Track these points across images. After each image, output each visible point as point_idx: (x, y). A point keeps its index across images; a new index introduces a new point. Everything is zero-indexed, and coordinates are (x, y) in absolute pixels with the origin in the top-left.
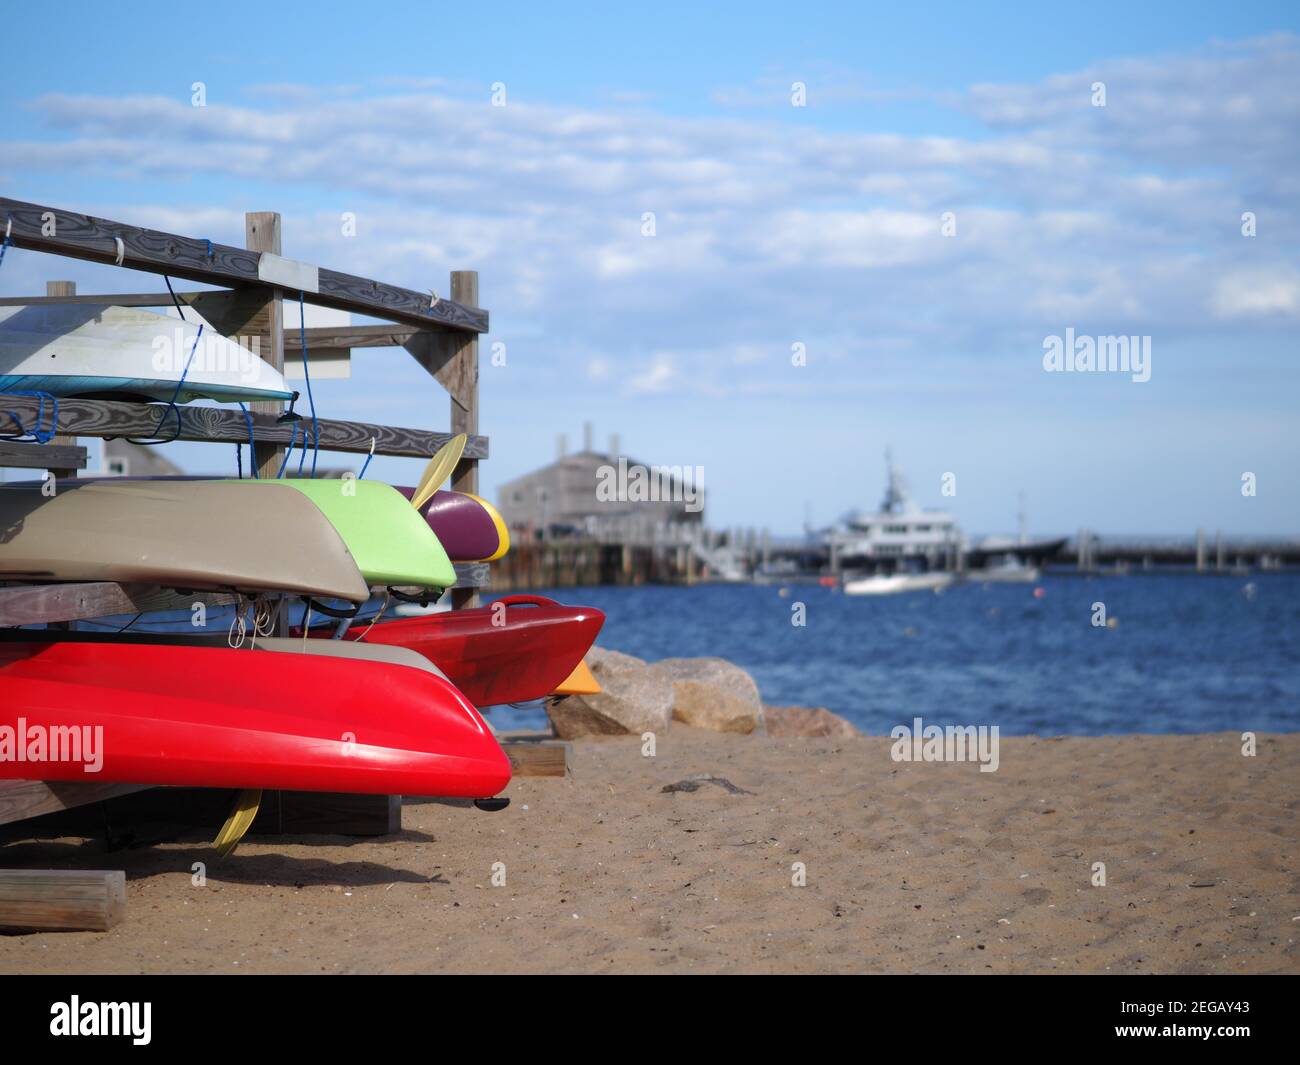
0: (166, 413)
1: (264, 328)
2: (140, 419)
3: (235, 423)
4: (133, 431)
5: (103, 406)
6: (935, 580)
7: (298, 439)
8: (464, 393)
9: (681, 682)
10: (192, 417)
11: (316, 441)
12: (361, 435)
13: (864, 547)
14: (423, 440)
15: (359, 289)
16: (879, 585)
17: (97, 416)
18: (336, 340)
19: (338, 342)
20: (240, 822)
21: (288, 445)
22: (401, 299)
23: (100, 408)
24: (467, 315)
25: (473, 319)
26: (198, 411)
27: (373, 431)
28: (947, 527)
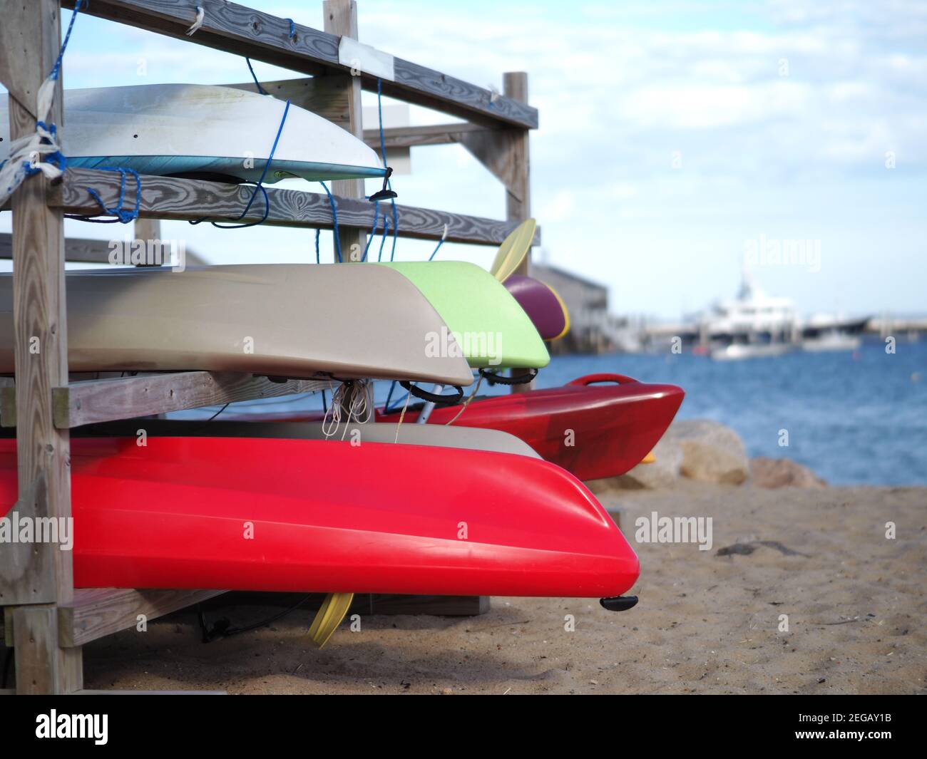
0: (254, 195)
1: (344, 114)
2: (228, 200)
3: (320, 206)
4: (220, 212)
5: (189, 185)
6: (774, 349)
7: (380, 225)
8: (518, 185)
9: (683, 441)
10: (279, 199)
11: (395, 227)
12: (435, 221)
13: (725, 325)
14: (488, 227)
15: (430, 80)
16: (734, 351)
17: (182, 196)
18: (397, 139)
19: (400, 142)
20: (335, 609)
21: (369, 230)
22: (466, 92)
23: (186, 187)
24: (522, 112)
25: (525, 116)
26: (285, 193)
27: (445, 218)
28: (785, 310)
